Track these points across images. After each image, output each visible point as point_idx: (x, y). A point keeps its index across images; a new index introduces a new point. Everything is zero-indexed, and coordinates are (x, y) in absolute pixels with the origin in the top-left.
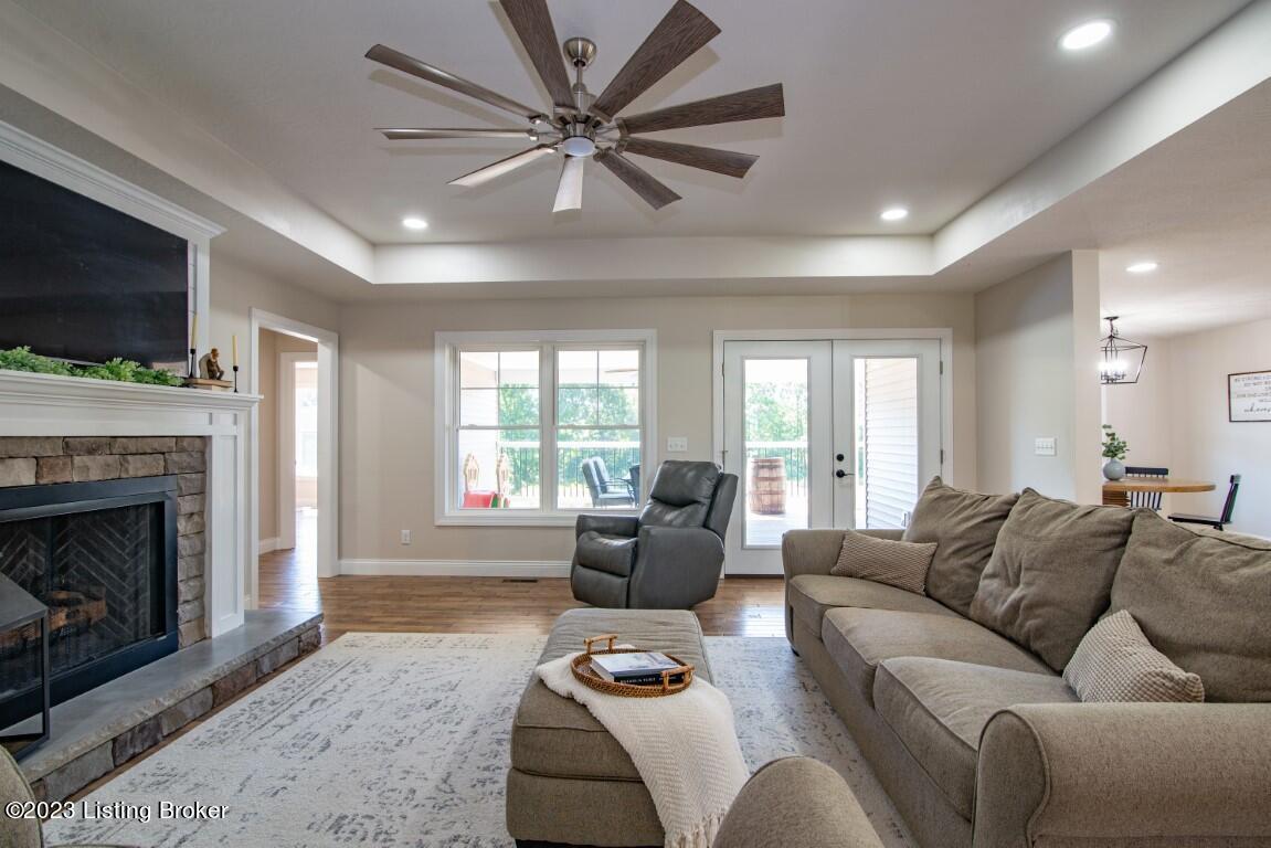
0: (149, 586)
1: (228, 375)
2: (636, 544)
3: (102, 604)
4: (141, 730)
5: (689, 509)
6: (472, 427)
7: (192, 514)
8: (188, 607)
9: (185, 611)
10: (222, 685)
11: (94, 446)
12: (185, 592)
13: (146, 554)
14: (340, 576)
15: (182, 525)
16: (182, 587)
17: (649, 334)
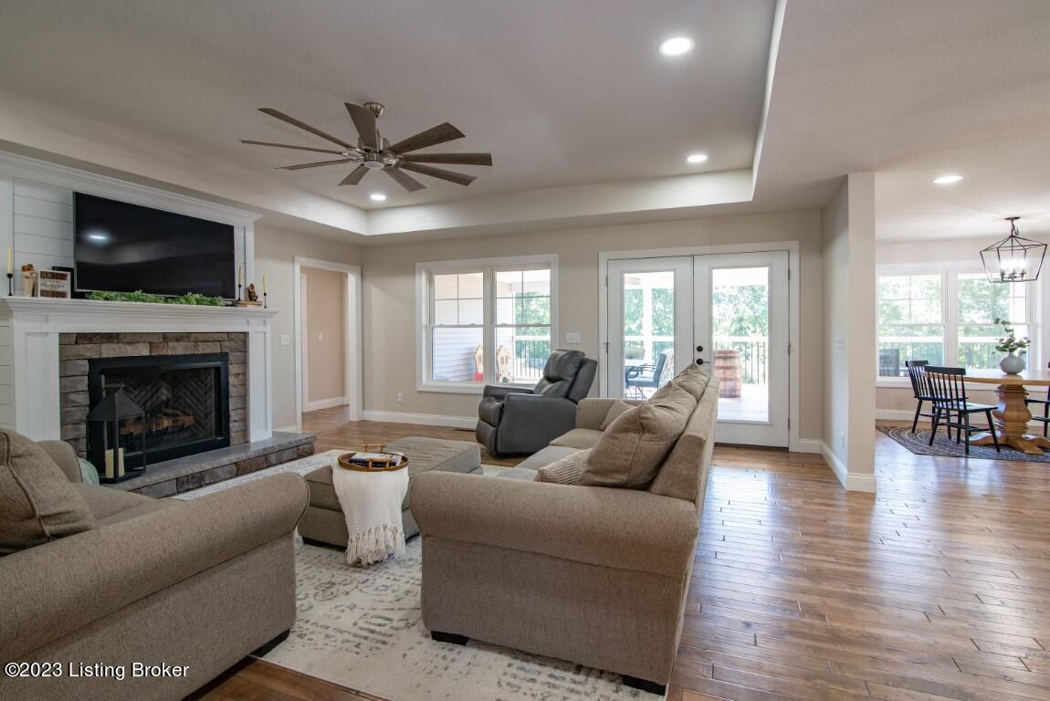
0: (213, 410)
1: (261, 298)
2: (503, 405)
3: (191, 418)
4: (192, 477)
5: (558, 383)
6: (441, 326)
7: (238, 374)
8: (236, 424)
9: (234, 426)
10: (242, 464)
11: (179, 337)
12: (234, 415)
13: (213, 393)
14: (364, 421)
15: (232, 380)
16: (232, 413)
17: (554, 257)
